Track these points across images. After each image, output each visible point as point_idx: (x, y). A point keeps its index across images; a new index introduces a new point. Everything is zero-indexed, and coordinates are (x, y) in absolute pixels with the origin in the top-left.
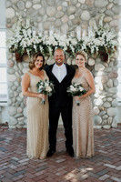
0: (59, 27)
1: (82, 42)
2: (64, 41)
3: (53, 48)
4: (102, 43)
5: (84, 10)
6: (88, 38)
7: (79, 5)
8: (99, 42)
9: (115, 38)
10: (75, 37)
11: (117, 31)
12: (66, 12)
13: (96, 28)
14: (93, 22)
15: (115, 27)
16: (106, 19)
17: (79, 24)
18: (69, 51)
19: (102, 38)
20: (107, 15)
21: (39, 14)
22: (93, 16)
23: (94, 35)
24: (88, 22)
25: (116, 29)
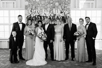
0: (46, 9)
1: (55, 15)
2: (48, 15)
3: (44, 17)
4: (63, 15)
5: (56, 2)
6: (58, 13)
8: (62, 15)
9: (69, 13)
10: (53, 13)
12: (49, 3)
13: (61, 9)
14: (60, 7)
15: (69, 9)
16: (65, 6)
17: (54, 7)
18: (50, 18)
19: (63, 13)
20: (65, 4)
21: (38, 4)
22: (60, 4)
23: (60, 12)
24: (58, 7)
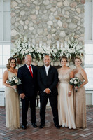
0: (45, 42)
1: (60, 51)
2: (48, 51)
3: (42, 55)
4: (73, 52)
5: (61, 31)
6: (64, 48)
7: (58, 28)
8: (71, 51)
9: (82, 48)
10: (56, 48)
11: (83, 44)
12: (50, 32)
13: (69, 42)
14: (67, 38)
15: (82, 41)
16: (76, 36)
17: (58, 39)
18: (52, 57)
19: (74, 48)
20: (76, 34)
21: (33, 34)
22: (67, 34)
23: (68, 46)
24: (64, 38)
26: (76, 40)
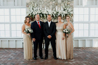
0: (48, 6)
1: (58, 12)
2: (50, 12)
3: (46, 15)
6: (61, 11)
8: (65, 12)
9: (72, 11)
10: (55, 11)
11: (73, 8)
13: (64, 6)
14: (63, 4)
15: (72, 6)
16: (68, 3)
17: (57, 5)
18: (53, 16)
19: (67, 11)
20: (68, 1)
21: (40, 1)
22: (63, 2)
23: (63, 9)
24: (61, 4)
25: (72, 7)
26: (68, 5)
